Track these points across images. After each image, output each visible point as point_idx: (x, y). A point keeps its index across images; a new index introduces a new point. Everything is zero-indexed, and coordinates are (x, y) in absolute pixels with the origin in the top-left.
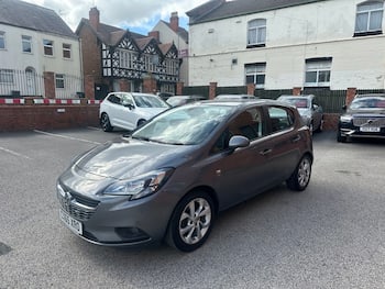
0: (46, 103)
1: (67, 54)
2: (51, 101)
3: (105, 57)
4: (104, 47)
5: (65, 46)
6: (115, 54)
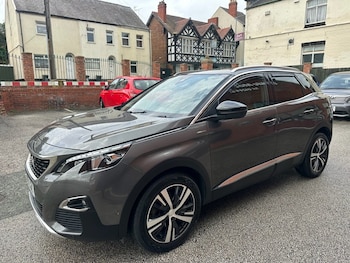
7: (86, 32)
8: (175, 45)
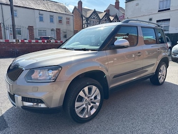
0: (56, 42)
1: (68, 23)
2: (59, 42)
3: (84, 23)
4: (84, 19)
5: (67, 19)
6: (89, 22)
7: (39, 16)
8: (87, 24)
